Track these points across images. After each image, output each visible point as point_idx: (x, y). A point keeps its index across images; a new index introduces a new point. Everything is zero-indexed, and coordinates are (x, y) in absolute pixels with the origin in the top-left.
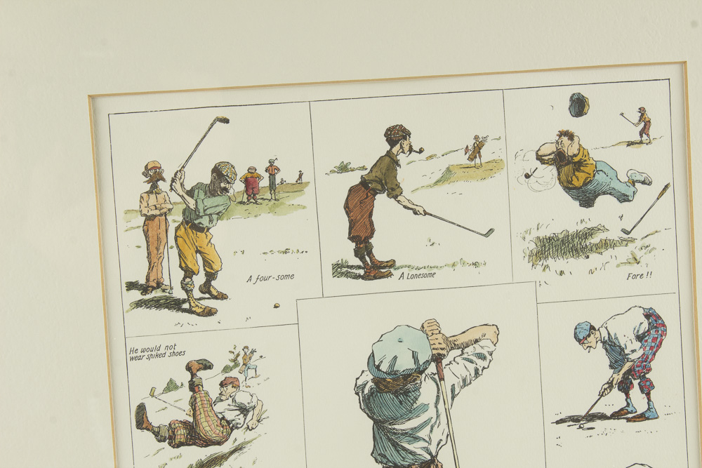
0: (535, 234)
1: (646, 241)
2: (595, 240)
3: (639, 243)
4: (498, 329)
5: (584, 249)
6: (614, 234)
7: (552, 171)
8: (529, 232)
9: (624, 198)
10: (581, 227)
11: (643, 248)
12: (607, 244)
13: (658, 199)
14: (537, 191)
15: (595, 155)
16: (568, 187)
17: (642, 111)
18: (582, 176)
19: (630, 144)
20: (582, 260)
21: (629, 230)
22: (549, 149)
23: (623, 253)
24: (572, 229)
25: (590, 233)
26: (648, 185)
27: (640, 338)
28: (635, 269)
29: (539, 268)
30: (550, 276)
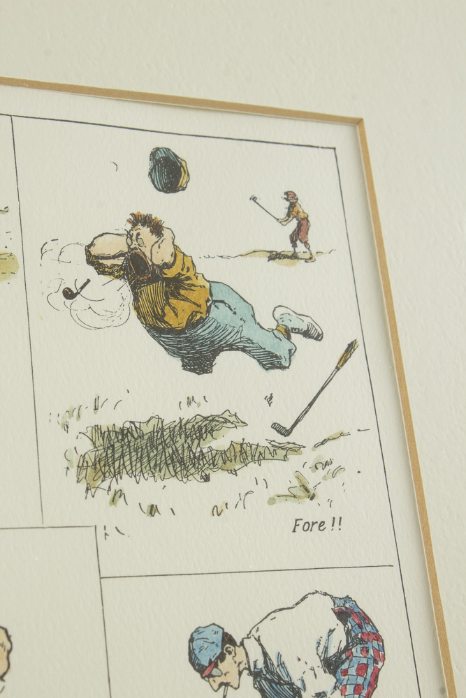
0: (90, 419)
1: (326, 452)
2: (221, 441)
3: (309, 456)
4: (9, 637)
5: (198, 460)
6: (258, 433)
7: (117, 292)
8: (76, 412)
9: (271, 362)
10: (188, 414)
11: (319, 466)
12: (244, 454)
13: (338, 369)
14: (90, 328)
15: (208, 269)
16: (157, 327)
17: (291, 198)
18: (184, 309)
19: (274, 256)
20: (194, 484)
21: (288, 427)
22: (112, 246)
23: (279, 474)
24: (171, 416)
25: (207, 427)
26: (316, 339)
27: (332, 665)
28: (307, 510)
29: (102, 497)
30: (128, 515)
